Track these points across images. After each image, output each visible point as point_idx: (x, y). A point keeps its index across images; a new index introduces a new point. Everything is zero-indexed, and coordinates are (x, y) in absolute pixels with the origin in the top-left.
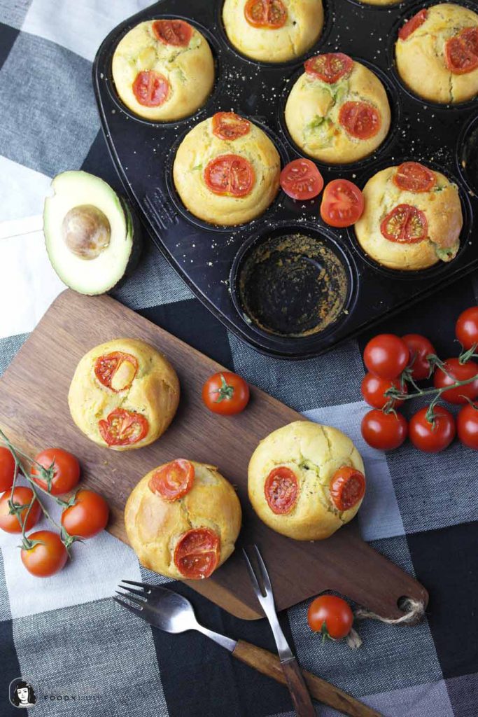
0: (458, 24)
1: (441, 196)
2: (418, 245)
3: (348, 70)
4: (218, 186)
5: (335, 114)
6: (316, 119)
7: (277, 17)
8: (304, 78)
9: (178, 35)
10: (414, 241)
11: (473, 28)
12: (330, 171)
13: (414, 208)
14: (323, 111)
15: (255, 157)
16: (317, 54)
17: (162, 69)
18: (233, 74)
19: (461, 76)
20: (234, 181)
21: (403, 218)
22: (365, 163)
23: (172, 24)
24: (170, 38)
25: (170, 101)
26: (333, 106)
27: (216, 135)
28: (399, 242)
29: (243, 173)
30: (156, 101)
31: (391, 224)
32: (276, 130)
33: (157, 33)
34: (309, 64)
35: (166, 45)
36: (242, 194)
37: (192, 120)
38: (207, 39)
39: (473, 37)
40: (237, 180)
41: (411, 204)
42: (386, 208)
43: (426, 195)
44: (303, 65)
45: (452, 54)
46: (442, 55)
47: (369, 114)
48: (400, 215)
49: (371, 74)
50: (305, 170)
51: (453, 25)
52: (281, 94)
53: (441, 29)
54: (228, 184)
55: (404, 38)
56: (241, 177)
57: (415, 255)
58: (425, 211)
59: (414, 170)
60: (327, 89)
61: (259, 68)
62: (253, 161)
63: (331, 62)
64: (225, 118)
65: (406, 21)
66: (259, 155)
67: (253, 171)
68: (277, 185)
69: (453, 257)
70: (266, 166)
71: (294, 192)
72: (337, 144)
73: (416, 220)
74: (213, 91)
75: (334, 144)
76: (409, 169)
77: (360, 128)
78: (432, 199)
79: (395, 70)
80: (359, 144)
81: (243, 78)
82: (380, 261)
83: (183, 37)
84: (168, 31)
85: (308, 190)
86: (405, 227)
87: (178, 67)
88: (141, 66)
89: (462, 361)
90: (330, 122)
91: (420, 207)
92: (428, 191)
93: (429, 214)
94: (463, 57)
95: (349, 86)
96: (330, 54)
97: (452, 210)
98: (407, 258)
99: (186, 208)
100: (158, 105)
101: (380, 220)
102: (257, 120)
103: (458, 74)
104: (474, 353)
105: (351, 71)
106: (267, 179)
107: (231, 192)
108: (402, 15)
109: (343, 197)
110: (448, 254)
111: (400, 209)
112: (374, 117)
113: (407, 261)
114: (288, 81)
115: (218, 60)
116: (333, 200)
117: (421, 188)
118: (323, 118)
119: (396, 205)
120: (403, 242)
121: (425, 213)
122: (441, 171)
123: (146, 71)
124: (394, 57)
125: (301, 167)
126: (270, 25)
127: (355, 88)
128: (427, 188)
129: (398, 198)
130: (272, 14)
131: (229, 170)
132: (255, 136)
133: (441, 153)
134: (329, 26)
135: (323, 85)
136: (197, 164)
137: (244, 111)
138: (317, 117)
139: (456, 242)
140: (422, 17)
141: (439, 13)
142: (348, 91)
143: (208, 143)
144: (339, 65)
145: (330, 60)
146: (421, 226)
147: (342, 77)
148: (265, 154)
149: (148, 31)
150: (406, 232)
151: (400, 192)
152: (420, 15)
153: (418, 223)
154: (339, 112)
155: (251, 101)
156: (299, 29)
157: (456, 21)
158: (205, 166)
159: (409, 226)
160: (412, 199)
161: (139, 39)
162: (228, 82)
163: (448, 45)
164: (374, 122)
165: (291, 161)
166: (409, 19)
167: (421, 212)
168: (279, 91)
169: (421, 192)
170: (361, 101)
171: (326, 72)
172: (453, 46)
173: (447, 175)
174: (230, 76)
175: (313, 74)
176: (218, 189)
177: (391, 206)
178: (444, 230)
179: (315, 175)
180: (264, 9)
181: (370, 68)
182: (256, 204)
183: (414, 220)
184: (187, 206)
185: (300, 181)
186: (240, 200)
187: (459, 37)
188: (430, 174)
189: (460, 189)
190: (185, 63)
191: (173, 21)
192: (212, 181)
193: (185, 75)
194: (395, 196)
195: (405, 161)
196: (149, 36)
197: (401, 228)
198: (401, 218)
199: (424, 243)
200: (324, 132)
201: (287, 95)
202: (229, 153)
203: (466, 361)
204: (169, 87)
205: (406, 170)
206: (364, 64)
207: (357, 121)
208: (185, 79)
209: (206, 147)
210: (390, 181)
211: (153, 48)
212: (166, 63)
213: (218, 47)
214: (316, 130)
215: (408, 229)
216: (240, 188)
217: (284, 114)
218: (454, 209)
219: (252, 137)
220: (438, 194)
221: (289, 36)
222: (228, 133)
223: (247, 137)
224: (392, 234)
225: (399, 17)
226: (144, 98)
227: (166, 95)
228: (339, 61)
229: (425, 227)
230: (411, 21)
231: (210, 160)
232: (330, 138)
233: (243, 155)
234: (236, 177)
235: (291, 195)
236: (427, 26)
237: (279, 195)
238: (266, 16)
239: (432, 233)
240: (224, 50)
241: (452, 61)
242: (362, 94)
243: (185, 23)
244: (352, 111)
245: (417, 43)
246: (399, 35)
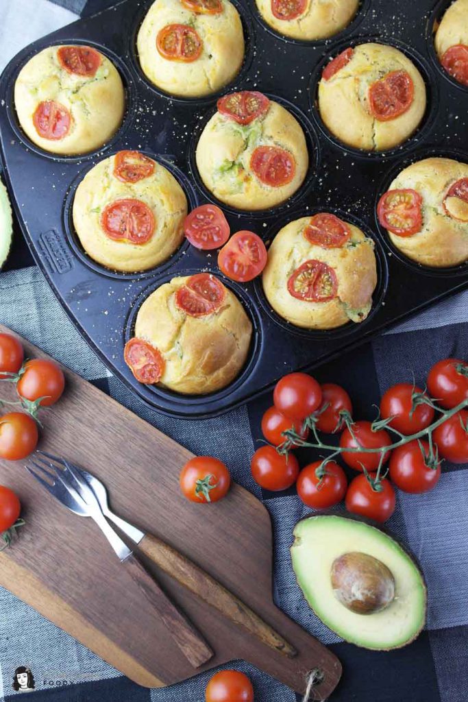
0: (384, 67)
1: (354, 253)
2: (326, 305)
3: (263, 110)
4: (115, 232)
5: (246, 158)
6: (225, 164)
7: (191, 49)
8: (217, 117)
9: (85, 63)
10: (322, 300)
11: (400, 71)
12: (239, 219)
13: (324, 265)
14: (233, 155)
15: (157, 202)
16: (233, 92)
17: (65, 101)
18: (144, 108)
19: (384, 123)
20: (133, 227)
21: (312, 275)
22: (278, 211)
23: (80, 51)
24: (76, 67)
25: (75, 133)
26: (245, 150)
27: (116, 177)
28: (306, 300)
29: (144, 219)
30: (57, 134)
31: (300, 281)
32: (185, 171)
33: (61, 61)
34: (222, 102)
35: (71, 74)
36: (141, 240)
37: (96, 156)
38: (117, 69)
39: (399, 82)
40: (135, 226)
41: (321, 261)
42: (294, 262)
43: (338, 251)
44: (216, 103)
45: (375, 99)
46: (365, 99)
47: (283, 160)
48: (310, 271)
49: (289, 116)
50: (212, 217)
51: (379, 68)
52: (193, 132)
53: (364, 72)
54: (126, 230)
55: (327, 78)
56: (141, 223)
57: (323, 315)
58: (335, 268)
59: (327, 223)
60: (239, 132)
61: (171, 102)
62: (155, 206)
63: (247, 101)
64: (128, 157)
65: (331, 58)
66: (162, 201)
67: (153, 217)
68: (181, 231)
69: (364, 318)
70: (170, 212)
71: (198, 240)
72: (247, 190)
73: (326, 277)
74: (121, 125)
75: (244, 190)
76: (323, 221)
77: (273, 175)
78: (343, 256)
79: (317, 112)
80: (271, 191)
81: (154, 112)
82: (287, 318)
83: (90, 65)
84: (75, 58)
85: (213, 238)
86: (313, 285)
87: (82, 99)
88: (44, 96)
89: (374, 428)
90: (242, 168)
91: (331, 264)
92: (340, 247)
93: (339, 272)
94: (387, 103)
95: (263, 129)
96: (246, 92)
97: (364, 269)
98: (314, 318)
99: (84, 251)
100: (59, 138)
101: (287, 275)
102: (166, 158)
103: (382, 120)
105: (267, 113)
106: (170, 226)
107: (129, 239)
108: (327, 52)
109: (247, 250)
110: (359, 314)
111: (309, 265)
112: (288, 164)
113: (314, 321)
114: (201, 118)
115: (128, 91)
116: (235, 250)
117: (334, 243)
118: (234, 163)
119: (305, 260)
120: (310, 301)
121: (335, 270)
122: (357, 224)
123: (48, 101)
124: (317, 98)
125: (206, 213)
126: (184, 58)
127: (269, 132)
128: (339, 244)
129: (308, 253)
130: (186, 46)
131: (128, 215)
132: (158, 179)
133: (358, 204)
134: (250, 60)
135: (236, 127)
136: (95, 207)
137: (153, 150)
138: (227, 161)
139: (369, 301)
140: (346, 57)
141: (364, 54)
142: (262, 135)
143: (106, 185)
144: (255, 104)
145: (246, 99)
146: (331, 285)
147: (256, 119)
148: (168, 200)
149: (52, 58)
150: (315, 290)
151: (311, 247)
152: (344, 55)
153: (328, 280)
154: (251, 156)
155: (161, 138)
156: (215, 63)
157: (382, 64)
158: (103, 209)
159: (318, 283)
160: (323, 255)
161: (43, 65)
162: (138, 116)
163: (370, 90)
164: (288, 169)
165: (200, 205)
166: (334, 57)
167: (331, 269)
168: (191, 128)
169: (333, 247)
170: (274, 145)
171: (241, 112)
172: (376, 90)
173: (363, 229)
174: (140, 109)
175: (226, 114)
176: (115, 234)
177: (300, 261)
178: (355, 290)
179: (222, 222)
180: (177, 40)
181: (289, 109)
182: (155, 254)
183: (324, 277)
184: (85, 248)
185: (206, 230)
186: (139, 247)
187: (383, 81)
188: (345, 228)
189: (377, 246)
190: (90, 96)
191: (83, 47)
192: (110, 226)
193: (88, 108)
194: (305, 251)
195: (321, 212)
196: (53, 63)
197: (309, 285)
198: (310, 274)
199: (333, 302)
200: (233, 178)
201: (200, 133)
202: (129, 197)
203: (378, 430)
204: (72, 121)
205: (320, 222)
206: (282, 103)
207: (270, 167)
208: (89, 113)
209: (105, 189)
210: (300, 233)
211: (56, 77)
212: (70, 94)
213: (129, 77)
214: (226, 173)
215: (317, 287)
216: (139, 235)
217: (195, 154)
218: (367, 268)
219: (156, 180)
220: (351, 251)
221: (204, 71)
222: (130, 175)
223: (150, 180)
224: (299, 292)
225: (324, 54)
226: (45, 130)
227: (68, 129)
228: (256, 99)
229: (334, 285)
230: (336, 59)
231: (108, 203)
232: (240, 184)
233: (144, 199)
234: (135, 223)
235: (194, 244)
236: (350, 68)
237: (183, 242)
238: (179, 48)
239: (342, 293)
240: (136, 80)
241: (375, 106)
242: (276, 138)
243: (94, 50)
244: (265, 156)
245: (339, 85)
246: (323, 75)
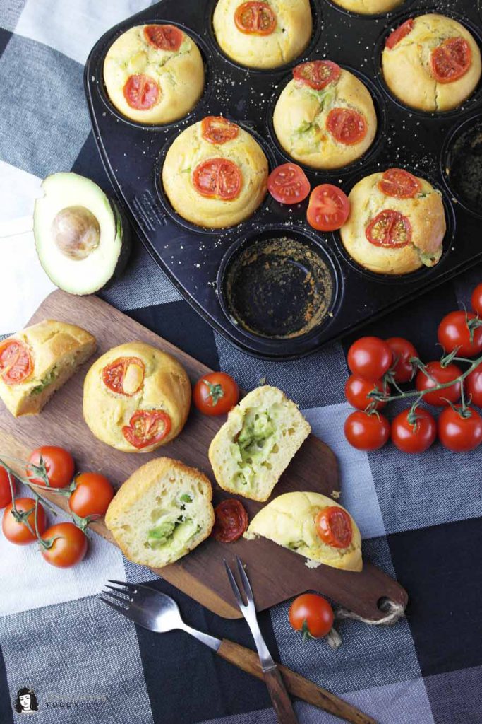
0: (443, 34)
1: (425, 202)
2: (402, 250)
3: (335, 78)
4: (206, 189)
5: (322, 120)
6: (303, 125)
7: (266, 24)
8: (292, 84)
9: (169, 40)
10: (398, 246)
11: (458, 38)
12: (317, 176)
13: (399, 213)
14: (310, 117)
15: (243, 161)
16: (306, 61)
17: (152, 73)
18: (223, 79)
19: (445, 86)
20: (223, 185)
21: (388, 224)
22: (351, 169)
23: (163, 30)
24: (161, 43)
25: (160, 104)
26: (320, 112)
27: (206, 140)
28: (383, 246)
29: (232, 177)
30: (146, 105)
31: (376, 229)
32: (263, 134)
33: (148, 38)
34: (297, 70)
35: (157, 49)
36: (230, 197)
37: (182, 124)
38: (197, 45)
39: (458, 47)
40: (225, 183)
41: (395, 210)
42: (371, 212)
43: (410, 201)
44: (291, 72)
45: (438, 63)
46: (428, 64)
47: (355, 121)
48: (385, 220)
49: (358, 82)
50: (293, 174)
51: (438, 35)
52: (270, 100)
53: (426, 39)
54: (216, 186)
55: (391, 47)
56: (229, 180)
57: (399, 260)
58: (409, 216)
59: (399, 177)
60: (314, 96)
61: (248, 73)
62: (241, 165)
63: (320, 69)
64: (214, 122)
65: (393, 30)
66: (247, 160)
67: (241, 175)
68: (264, 189)
69: (436, 263)
70: (255, 170)
71: (281, 196)
72: (323, 149)
73: (401, 225)
74: (202, 95)
75: (320, 150)
76: (394, 175)
77: (347, 135)
78: (416, 205)
79: (382, 78)
80: (345, 149)
81: (233, 83)
82: (365, 265)
83: (173, 42)
84: (159, 35)
85: (294, 193)
86: (389, 232)
87: (169, 71)
88: (133, 70)
89: (444, 364)
90: (317, 127)
91: (404, 213)
92: (412, 197)
93: (413, 220)
94: (448, 66)
95: (336, 93)
96: (318, 61)
97: (435, 216)
98: (391, 262)
99: (174, 211)
100: (148, 108)
101: (365, 225)
102: (246, 125)
103: (442, 83)
104: (455, 357)
105: (339, 79)
106: (255, 183)
107: (219, 194)
108: (389, 24)
109: (329, 201)
110: (431, 259)
111: (384, 214)
112: (360, 123)
113: (391, 266)
114: (276, 87)
115: (208, 66)
116: (319, 205)
117: (405, 194)
118: (311, 124)
119: (380, 210)
120: (387, 247)
121: (409, 218)
122: (425, 178)
123: (137, 74)
124: (381, 66)
125: (287, 171)
126: (260, 32)
127: (341, 95)
128: (411, 194)
129: (383, 203)
130: (262, 21)
131: (218, 173)
132: (243, 140)
133: (425, 160)
134: (317, 34)
135: (311, 91)
136: (186, 167)
137: (233, 116)
138: (305, 122)
139: (440, 247)
140: (409, 26)
141: (424, 23)
142: (335, 99)
143: (197, 147)
144: (327, 72)
145: (318, 67)
146: (405, 232)
147: (330, 84)
148: (253, 157)
149: (139, 36)
150: (391, 237)
151: (385, 198)
152: (406, 25)
153: (402, 228)
154: (326, 118)
155: (240, 106)
156: (288, 35)
157: (441, 31)
158: (193, 169)
159: (394, 231)
160: (397, 205)
161: (131, 42)
162: (219, 87)
163: (433, 55)
164: (360, 129)
165: (279, 165)
166: (395, 28)
167: (405, 217)
168: (268, 96)
169: (406, 198)
170: (347, 107)
171: (314, 79)
172: (438, 55)
173: (430, 181)
174: (220, 81)
175: (301, 80)
176: (206, 191)
177: (376, 211)
178: (428, 235)
179: (303, 179)
180: (253, 15)
181: (357, 76)
182: (241, 209)
183: (399, 225)
184: (176, 208)
185: (287, 186)
186: (228, 203)
187: (444, 47)
188: (415, 180)
189: (444, 196)
190: (176, 68)
191: (165, 26)
192: (201, 184)
193: (175, 79)
194: (381, 202)
195: (391, 168)
196: (140, 40)
197: (385, 233)
198: (386, 223)
199: (408, 248)
200: (311, 137)
201: (276, 101)
202: (219, 157)
203: (448, 364)
204: (160, 91)
205: (392, 177)
206: (350, 71)
207: (344, 128)
208: (175, 83)
209: (195, 150)
210: (375, 186)
211: (144, 52)
212: (157, 67)
213: (208, 52)
214: (304, 135)
215: (392, 234)
216: (229, 192)
217: (272, 119)
218: (438, 215)
219: (241, 141)
220: (422, 201)
221: (278, 44)
222: (217, 137)
223: (236, 141)
224: (376, 239)
225: (386, 26)
226: (135, 101)
227: (156, 99)
228: (327, 68)
229: (409, 232)
230: (398, 30)
231: (199, 163)
232: (317, 144)
233: (231, 158)
234: (225, 180)
235: (278, 199)
236: (412, 37)
237: (266, 199)
238: (255, 23)
239: (416, 238)
240: (214, 55)
241: (437, 70)
242: (349, 101)
243: (176, 28)
244: (339, 118)
245: (403, 52)
246: (386, 44)
